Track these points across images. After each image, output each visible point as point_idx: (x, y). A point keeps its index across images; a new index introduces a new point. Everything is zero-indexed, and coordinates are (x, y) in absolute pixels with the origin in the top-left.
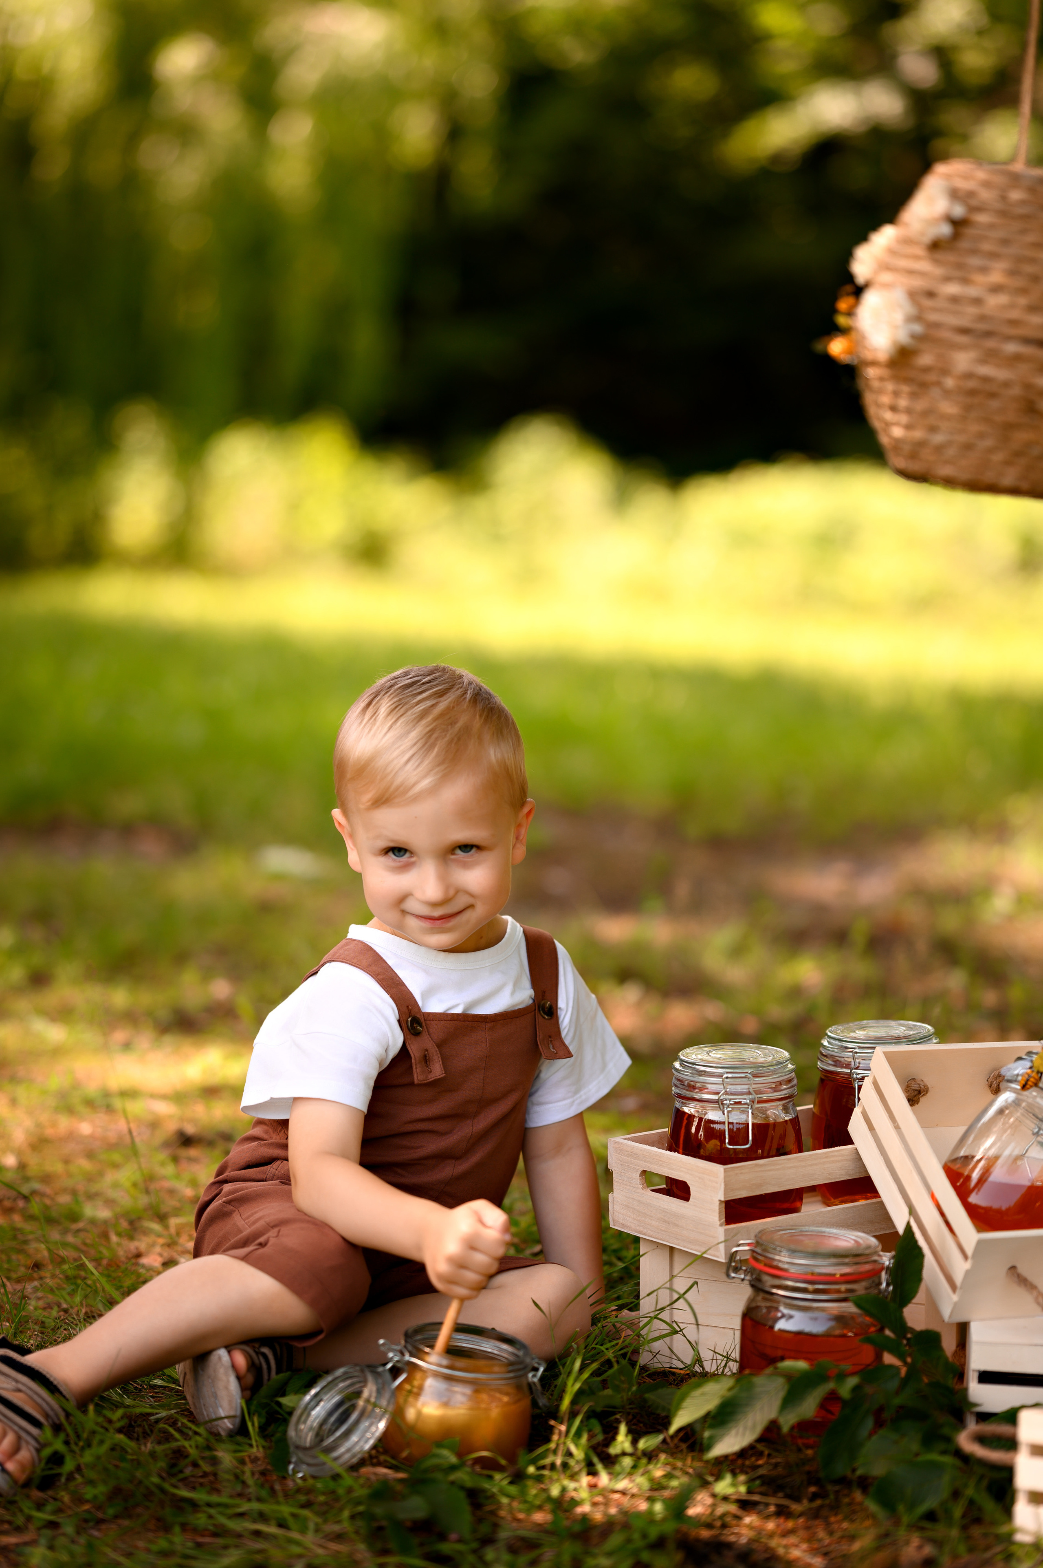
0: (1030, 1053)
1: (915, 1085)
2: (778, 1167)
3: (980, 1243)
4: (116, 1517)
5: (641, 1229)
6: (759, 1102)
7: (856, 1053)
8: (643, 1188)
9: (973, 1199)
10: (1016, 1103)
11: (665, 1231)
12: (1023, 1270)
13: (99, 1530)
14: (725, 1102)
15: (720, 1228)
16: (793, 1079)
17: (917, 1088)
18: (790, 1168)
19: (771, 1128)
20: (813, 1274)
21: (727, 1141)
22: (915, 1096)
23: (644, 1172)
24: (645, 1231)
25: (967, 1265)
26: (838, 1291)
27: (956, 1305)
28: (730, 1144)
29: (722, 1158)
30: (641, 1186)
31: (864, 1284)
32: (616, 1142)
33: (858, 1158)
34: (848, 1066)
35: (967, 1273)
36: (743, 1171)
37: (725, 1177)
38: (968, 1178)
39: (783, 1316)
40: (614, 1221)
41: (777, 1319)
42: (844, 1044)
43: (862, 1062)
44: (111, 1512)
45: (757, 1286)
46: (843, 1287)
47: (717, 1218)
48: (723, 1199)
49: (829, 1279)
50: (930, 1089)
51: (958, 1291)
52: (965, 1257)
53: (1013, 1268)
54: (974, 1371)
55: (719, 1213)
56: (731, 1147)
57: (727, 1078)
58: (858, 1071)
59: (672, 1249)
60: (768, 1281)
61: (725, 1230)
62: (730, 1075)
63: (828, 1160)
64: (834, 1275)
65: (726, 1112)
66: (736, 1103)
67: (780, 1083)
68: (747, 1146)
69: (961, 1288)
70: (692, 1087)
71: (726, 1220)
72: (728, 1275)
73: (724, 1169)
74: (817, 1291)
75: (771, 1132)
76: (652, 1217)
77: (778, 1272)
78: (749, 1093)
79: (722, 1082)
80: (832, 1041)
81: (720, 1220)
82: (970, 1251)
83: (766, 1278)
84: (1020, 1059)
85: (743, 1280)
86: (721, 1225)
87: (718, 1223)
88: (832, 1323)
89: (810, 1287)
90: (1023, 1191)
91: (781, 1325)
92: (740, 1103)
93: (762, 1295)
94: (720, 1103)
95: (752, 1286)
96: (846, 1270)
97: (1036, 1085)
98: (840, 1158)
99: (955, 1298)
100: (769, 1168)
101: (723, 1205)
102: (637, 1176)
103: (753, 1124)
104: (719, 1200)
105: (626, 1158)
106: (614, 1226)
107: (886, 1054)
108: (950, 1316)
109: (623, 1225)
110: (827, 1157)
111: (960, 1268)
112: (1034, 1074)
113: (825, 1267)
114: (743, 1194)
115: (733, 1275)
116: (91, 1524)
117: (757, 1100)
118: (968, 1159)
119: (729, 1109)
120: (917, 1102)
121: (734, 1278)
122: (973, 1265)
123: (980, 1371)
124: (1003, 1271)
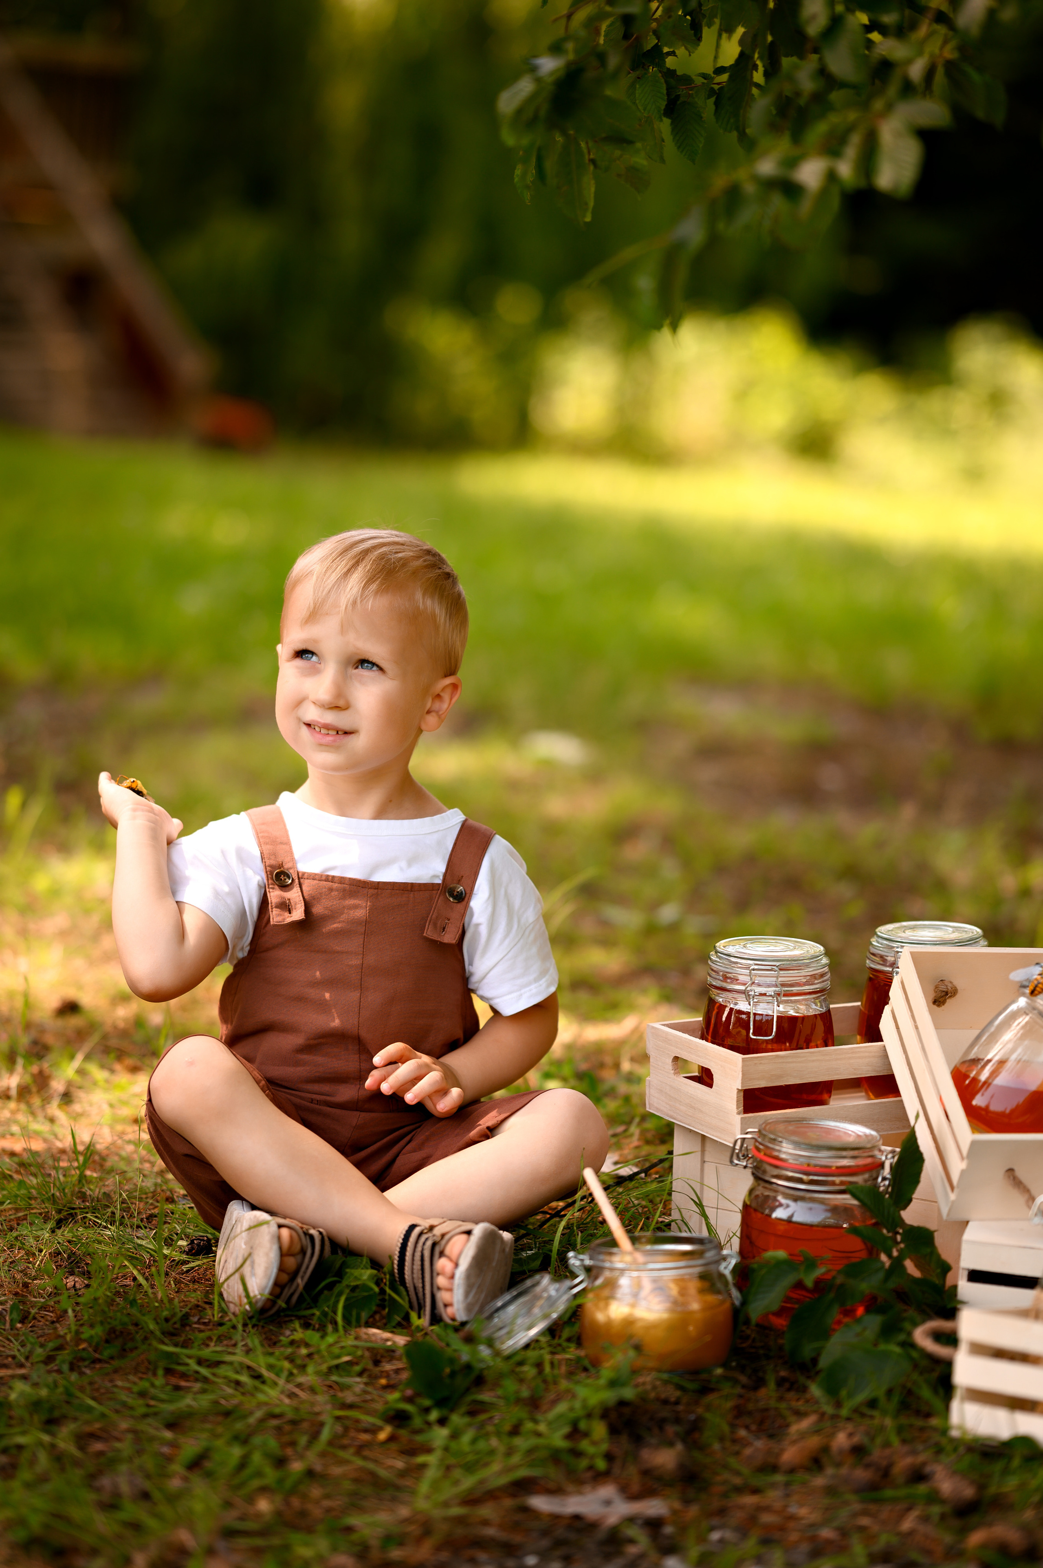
1: (943, 987)
2: (799, 1060)
3: (974, 1144)
4: (112, 1358)
5: (671, 1113)
6: (785, 995)
8: (674, 1074)
9: (978, 1101)
11: (691, 1116)
12: (1020, 1173)
13: (92, 1369)
14: (750, 993)
15: (737, 1116)
16: (826, 973)
17: (944, 990)
18: (813, 1061)
19: (799, 1021)
20: (809, 1165)
21: (751, 1031)
22: (942, 997)
23: (676, 1059)
24: (675, 1115)
25: (963, 1165)
26: (833, 1183)
27: (953, 1202)
28: (754, 1034)
29: (746, 1048)
30: (673, 1072)
32: (653, 1027)
33: (885, 1056)
34: (890, 964)
35: (963, 1172)
36: (762, 1062)
37: (743, 1066)
38: (975, 1079)
39: (780, 1205)
40: (650, 1105)
41: (774, 1208)
42: (890, 943)
43: (895, 960)
44: (106, 1354)
45: (758, 1175)
46: (842, 1180)
47: (735, 1107)
48: (740, 1088)
49: (828, 1171)
50: (959, 991)
51: (956, 1190)
52: (961, 1155)
53: (1011, 1170)
54: (963, 1269)
55: (737, 1102)
56: (755, 1037)
57: (754, 970)
59: (702, 1136)
60: (768, 1170)
61: (742, 1118)
62: (756, 967)
63: (854, 1056)
64: (830, 1167)
65: (751, 1003)
66: (761, 995)
67: (814, 977)
68: (770, 1037)
69: (958, 1187)
70: (725, 978)
71: (744, 1109)
72: (731, 1162)
73: (743, 1059)
74: (812, 1182)
75: (799, 1025)
76: (681, 1102)
77: (778, 1162)
78: (776, 986)
79: (749, 974)
80: (880, 940)
81: (737, 1108)
82: (964, 1152)
83: (767, 1168)
85: (745, 1167)
86: (739, 1113)
87: (735, 1111)
88: (829, 1214)
89: (805, 1177)
90: (1027, 1094)
91: (777, 1214)
92: (765, 995)
93: (762, 1184)
94: (746, 993)
95: (754, 1173)
96: (842, 1163)
98: (867, 1054)
99: (953, 1196)
100: (790, 1060)
101: (742, 1094)
102: (669, 1061)
103: (778, 1017)
104: (738, 1089)
105: (661, 1043)
106: (650, 1109)
107: (911, 953)
108: (948, 1215)
109: (658, 1109)
110: (852, 1053)
111: (957, 1166)
113: (824, 1158)
114: (762, 1084)
115: (736, 1162)
116: (86, 1363)
117: (783, 993)
118: (975, 1061)
119: (755, 1000)
120: (944, 1003)
121: (737, 1164)
122: (969, 1165)
123: (968, 1270)
124: (1000, 1174)
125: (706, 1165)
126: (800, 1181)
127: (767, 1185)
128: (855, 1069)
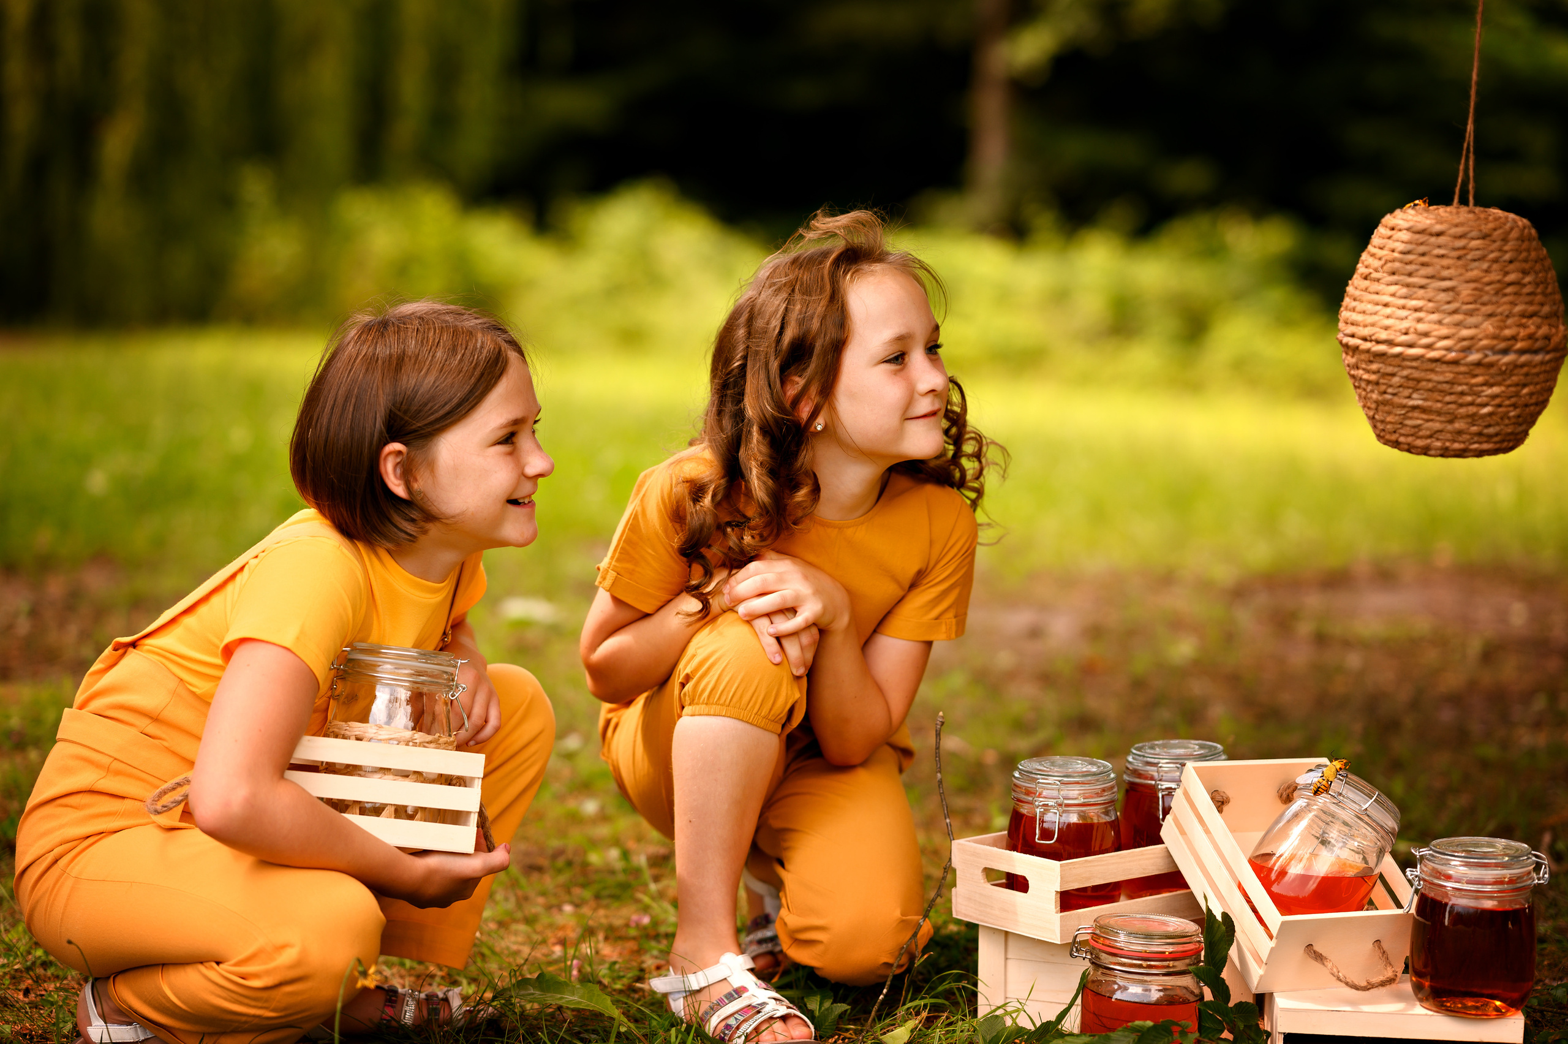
0: (1319, 766)
1: (1221, 795)
2: (1103, 863)
3: (1283, 924)
5: (982, 918)
7: (1161, 767)
8: (985, 882)
9: (1275, 888)
10: (1307, 808)
12: (1317, 948)
15: (1057, 915)
16: (1113, 787)
17: (1223, 798)
18: (1113, 863)
20: (1146, 952)
22: (1222, 805)
23: (986, 870)
24: (986, 919)
25: (1272, 944)
26: (1167, 967)
27: (1261, 977)
30: (982, 881)
31: (1187, 961)
32: (959, 844)
33: (1169, 856)
34: (1152, 778)
35: (1273, 951)
36: (1074, 867)
37: (1061, 872)
38: (1271, 870)
39: (1120, 987)
40: (956, 911)
41: (1114, 992)
42: (1149, 760)
43: (1164, 775)
45: (1096, 964)
46: (1171, 963)
47: (1053, 907)
48: (1059, 890)
49: (1161, 957)
50: (1233, 798)
51: (1264, 966)
52: (1271, 937)
53: (1310, 946)
54: (1280, 1032)
55: (1056, 903)
58: (1162, 783)
59: (1007, 933)
60: (1106, 959)
61: (1061, 917)
63: (1145, 858)
64: (1164, 952)
67: (1104, 790)
69: (1267, 963)
71: (1061, 909)
73: (1060, 865)
76: (993, 907)
77: (1115, 952)
80: (1137, 757)
81: (1056, 908)
82: (1274, 932)
83: (1103, 956)
84: (1311, 770)
85: (1084, 958)
86: (1057, 913)
87: (1054, 910)
88: (1163, 995)
89: (1144, 964)
90: (1320, 881)
91: (1118, 995)
93: (1101, 970)
95: (1093, 963)
96: (1170, 949)
97: (1327, 791)
98: (1152, 856)
99: (1261, 972)
100: (1096, 864)
101: (1060, 896)
102: (979, 873)
104: (1057, 892)
105: (969, 858)
106: (957, 916)
107: (1194, 768)
108: (1256, 988)
109: (966, 915)
110: (1142, 855)
111: (1266, 946)
112: (1324, 783)
113: (1156, 947)
114: (1076, 886)
115: (1075, 954)
118: (1270, 855)
120: (1223, 809)
121: (1077, 956)
122: (1277, 944)
123: (1284, 1033)
124: (1300, 951)
125: (1009, 962)
126: (1140, 966)
127: (1108, 972)
128: (1144, 869)
